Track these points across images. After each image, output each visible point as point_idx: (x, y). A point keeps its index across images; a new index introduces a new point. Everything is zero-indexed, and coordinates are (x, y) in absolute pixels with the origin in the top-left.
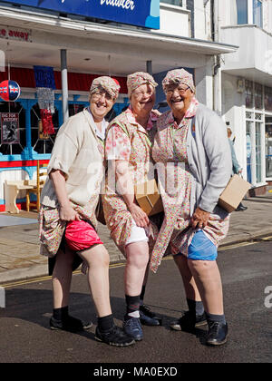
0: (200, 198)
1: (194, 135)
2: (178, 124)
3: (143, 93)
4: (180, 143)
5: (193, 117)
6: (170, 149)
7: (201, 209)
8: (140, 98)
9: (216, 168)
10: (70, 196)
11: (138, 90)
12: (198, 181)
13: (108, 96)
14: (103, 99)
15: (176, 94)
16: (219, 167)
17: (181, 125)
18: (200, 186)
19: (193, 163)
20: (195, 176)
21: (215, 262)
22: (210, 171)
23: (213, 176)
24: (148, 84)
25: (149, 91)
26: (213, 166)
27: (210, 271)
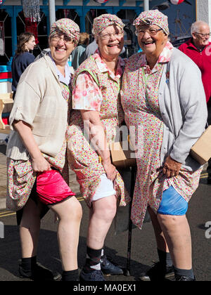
0: (172, 147)
1: (168, 82)
2: (151, 69)
3: (110, 35)
4: (152, 89)
5: (167, 63)
6: (142, 96)
7: (172, 159)
8: (106, 40)
9: (190, 118)
10: (41, 147)
11: (104, 32)
12: (170, 130)
13: (67, 38)
14: (62, 42)
15: (147, 35)
16: (194, 116)
17: (154, 70)
18: (172, 136)
19: (165, 112)
20: (168, 126)
21: (185, 216)
22: (184, 120)
23: (187, 125)
24: (115, 25)
25: (117, 33)
26: (188, 115)
27: (179, 226)
